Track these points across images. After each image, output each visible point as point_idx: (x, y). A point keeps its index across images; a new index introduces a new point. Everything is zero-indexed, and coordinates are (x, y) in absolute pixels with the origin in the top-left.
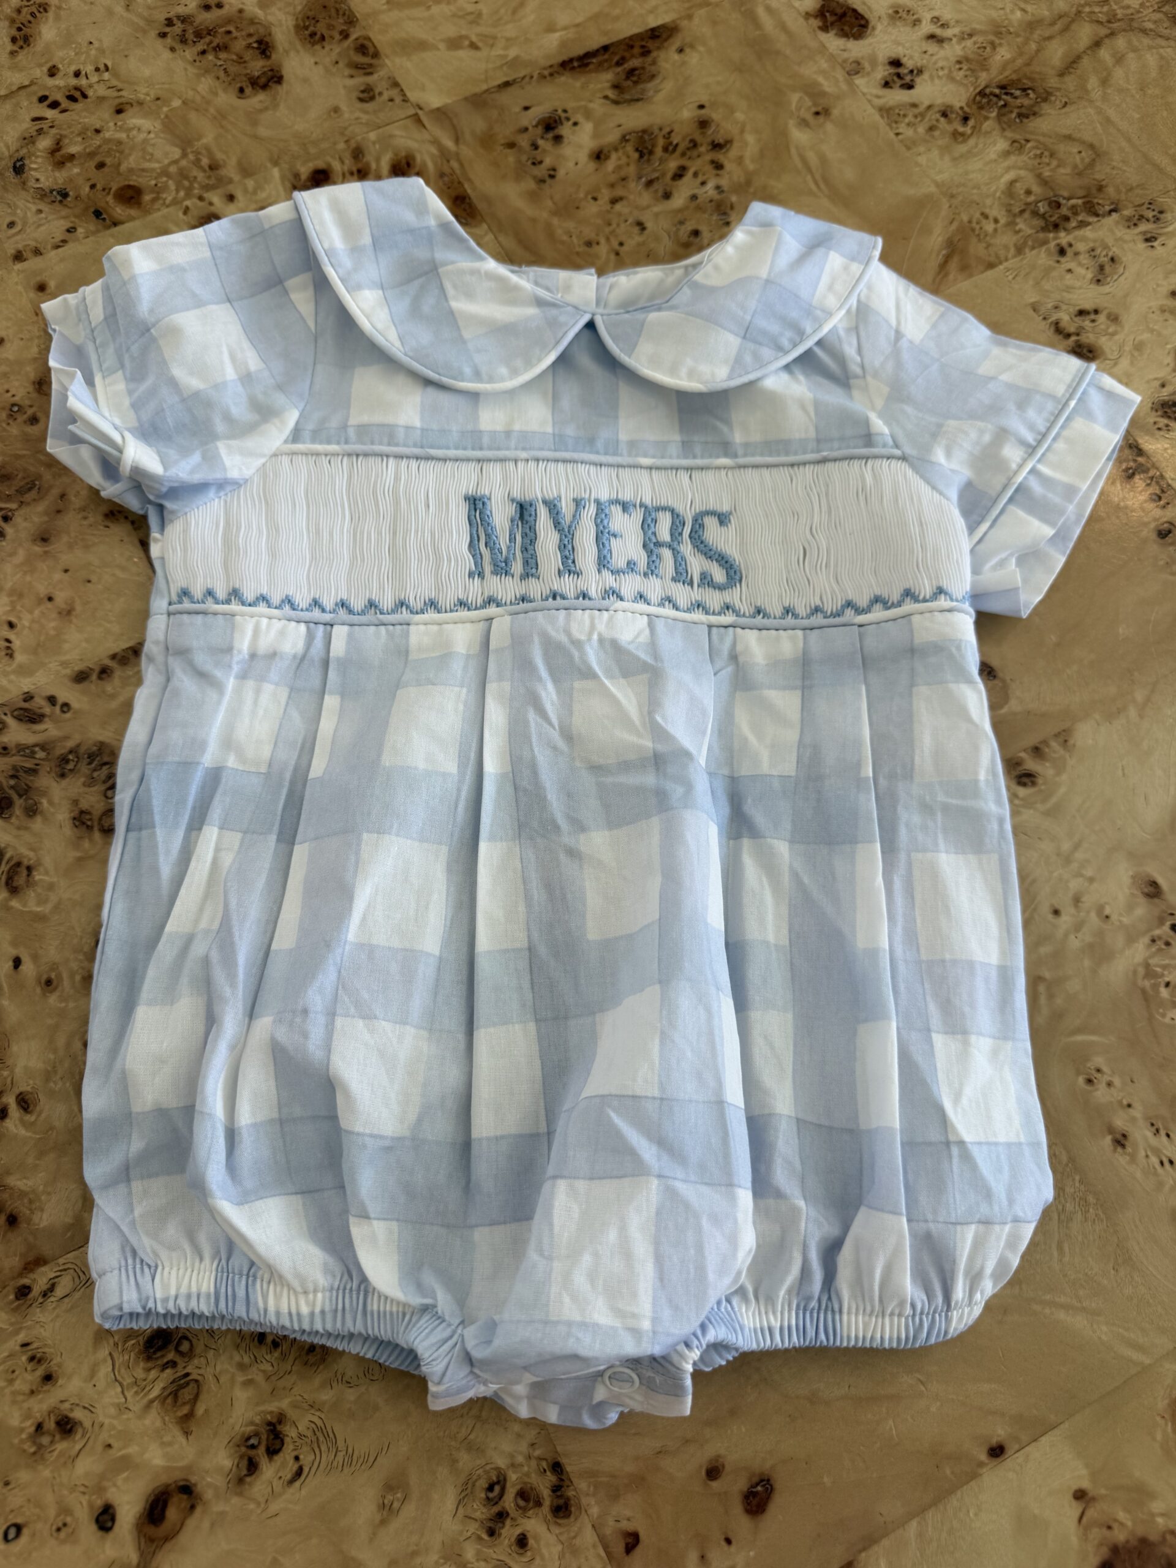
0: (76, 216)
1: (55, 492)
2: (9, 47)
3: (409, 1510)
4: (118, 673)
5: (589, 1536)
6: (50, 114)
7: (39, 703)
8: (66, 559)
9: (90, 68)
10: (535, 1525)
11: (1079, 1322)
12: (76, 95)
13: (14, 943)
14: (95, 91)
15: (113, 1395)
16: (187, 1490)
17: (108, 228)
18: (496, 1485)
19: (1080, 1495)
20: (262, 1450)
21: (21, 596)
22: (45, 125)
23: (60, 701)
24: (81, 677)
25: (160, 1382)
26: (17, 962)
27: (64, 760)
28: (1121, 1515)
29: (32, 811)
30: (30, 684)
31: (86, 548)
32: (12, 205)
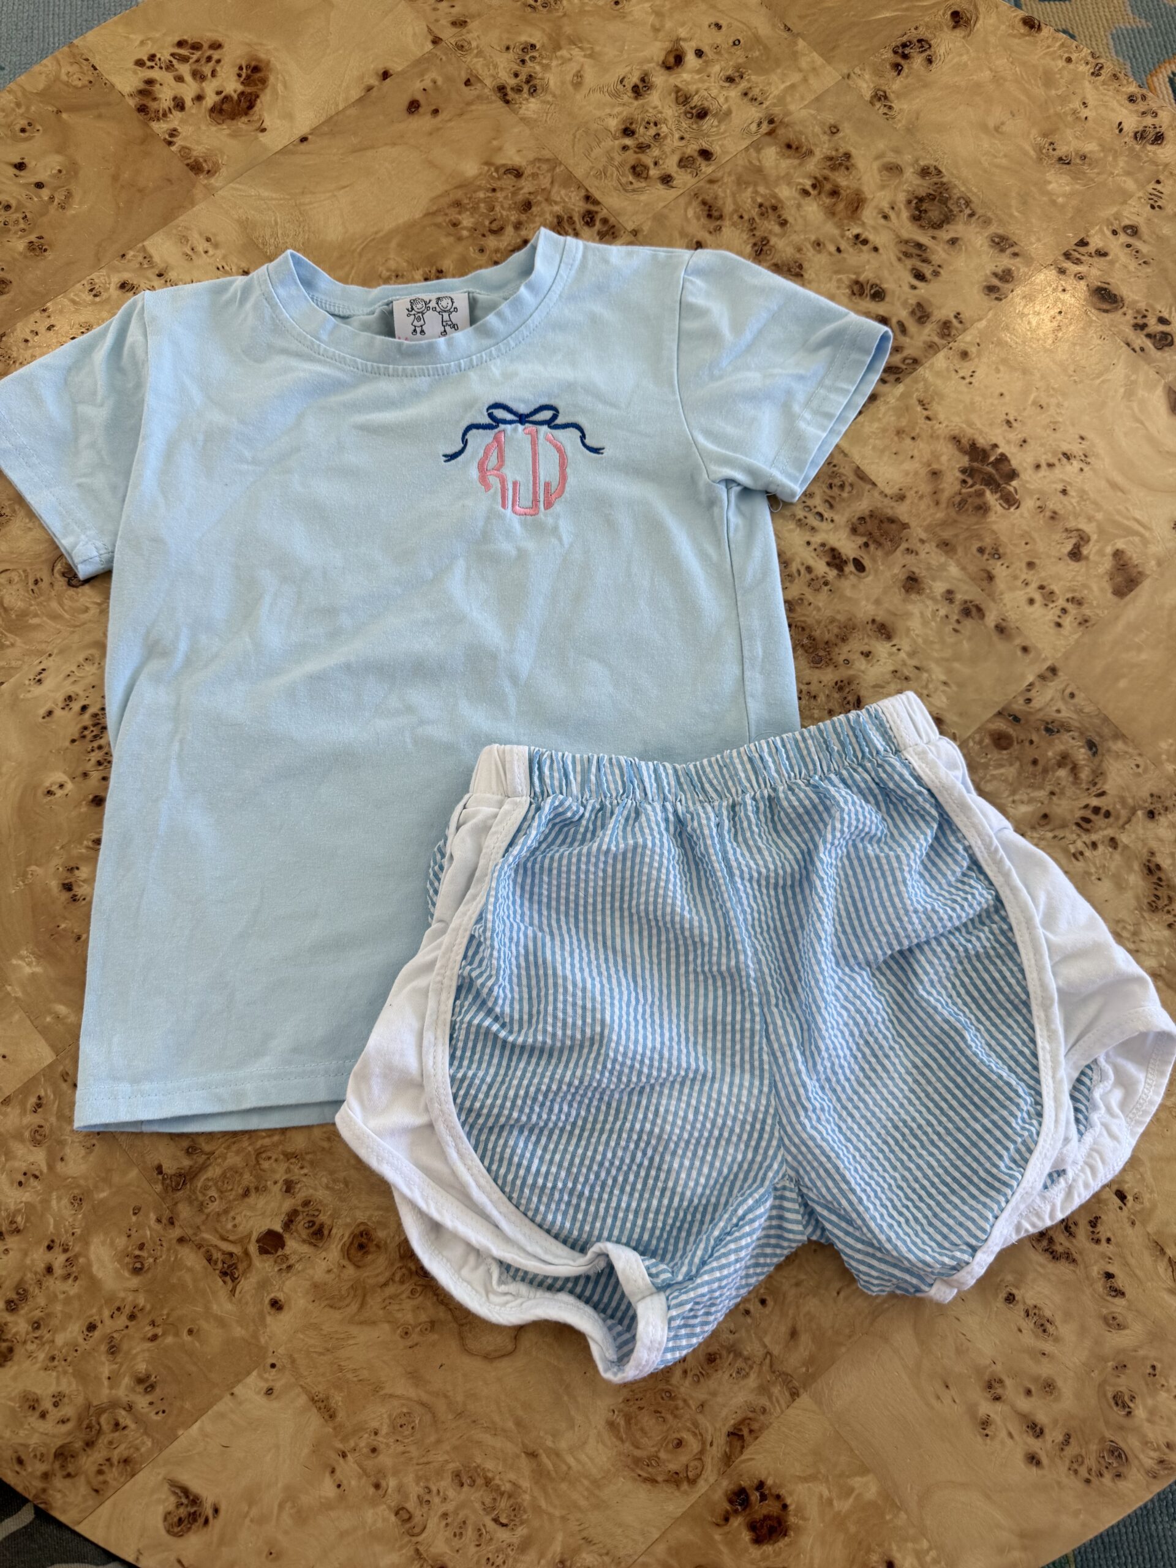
0: (1030, 713)
1: (943, 505)
2: (1158, 859)
3: (569, 78)
5: (488, 82)
6: (1095, 802)
8: (915, 465)
9: (1088, 853)
10: (512, 82)
11: (266, 194)
12: (1084, 824)
13: (845, 259)
14: (1072, 832)
15: (714, 92)
16: (669, 68)
17: (1004, 709)
18: (533, 91)
19: (264, 130)
20: (641, 85)
21: (932, 436)
22: (1094, 790)
24: (874, 397)
25: (695, 101)
26: (839, 250)
28: (243, 126)
30: (900, 388)
31: (907, 474)
32: (1079, 711)
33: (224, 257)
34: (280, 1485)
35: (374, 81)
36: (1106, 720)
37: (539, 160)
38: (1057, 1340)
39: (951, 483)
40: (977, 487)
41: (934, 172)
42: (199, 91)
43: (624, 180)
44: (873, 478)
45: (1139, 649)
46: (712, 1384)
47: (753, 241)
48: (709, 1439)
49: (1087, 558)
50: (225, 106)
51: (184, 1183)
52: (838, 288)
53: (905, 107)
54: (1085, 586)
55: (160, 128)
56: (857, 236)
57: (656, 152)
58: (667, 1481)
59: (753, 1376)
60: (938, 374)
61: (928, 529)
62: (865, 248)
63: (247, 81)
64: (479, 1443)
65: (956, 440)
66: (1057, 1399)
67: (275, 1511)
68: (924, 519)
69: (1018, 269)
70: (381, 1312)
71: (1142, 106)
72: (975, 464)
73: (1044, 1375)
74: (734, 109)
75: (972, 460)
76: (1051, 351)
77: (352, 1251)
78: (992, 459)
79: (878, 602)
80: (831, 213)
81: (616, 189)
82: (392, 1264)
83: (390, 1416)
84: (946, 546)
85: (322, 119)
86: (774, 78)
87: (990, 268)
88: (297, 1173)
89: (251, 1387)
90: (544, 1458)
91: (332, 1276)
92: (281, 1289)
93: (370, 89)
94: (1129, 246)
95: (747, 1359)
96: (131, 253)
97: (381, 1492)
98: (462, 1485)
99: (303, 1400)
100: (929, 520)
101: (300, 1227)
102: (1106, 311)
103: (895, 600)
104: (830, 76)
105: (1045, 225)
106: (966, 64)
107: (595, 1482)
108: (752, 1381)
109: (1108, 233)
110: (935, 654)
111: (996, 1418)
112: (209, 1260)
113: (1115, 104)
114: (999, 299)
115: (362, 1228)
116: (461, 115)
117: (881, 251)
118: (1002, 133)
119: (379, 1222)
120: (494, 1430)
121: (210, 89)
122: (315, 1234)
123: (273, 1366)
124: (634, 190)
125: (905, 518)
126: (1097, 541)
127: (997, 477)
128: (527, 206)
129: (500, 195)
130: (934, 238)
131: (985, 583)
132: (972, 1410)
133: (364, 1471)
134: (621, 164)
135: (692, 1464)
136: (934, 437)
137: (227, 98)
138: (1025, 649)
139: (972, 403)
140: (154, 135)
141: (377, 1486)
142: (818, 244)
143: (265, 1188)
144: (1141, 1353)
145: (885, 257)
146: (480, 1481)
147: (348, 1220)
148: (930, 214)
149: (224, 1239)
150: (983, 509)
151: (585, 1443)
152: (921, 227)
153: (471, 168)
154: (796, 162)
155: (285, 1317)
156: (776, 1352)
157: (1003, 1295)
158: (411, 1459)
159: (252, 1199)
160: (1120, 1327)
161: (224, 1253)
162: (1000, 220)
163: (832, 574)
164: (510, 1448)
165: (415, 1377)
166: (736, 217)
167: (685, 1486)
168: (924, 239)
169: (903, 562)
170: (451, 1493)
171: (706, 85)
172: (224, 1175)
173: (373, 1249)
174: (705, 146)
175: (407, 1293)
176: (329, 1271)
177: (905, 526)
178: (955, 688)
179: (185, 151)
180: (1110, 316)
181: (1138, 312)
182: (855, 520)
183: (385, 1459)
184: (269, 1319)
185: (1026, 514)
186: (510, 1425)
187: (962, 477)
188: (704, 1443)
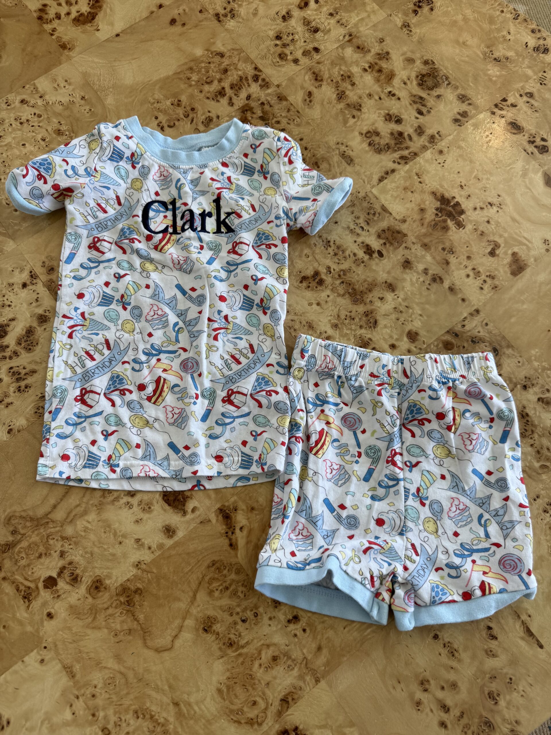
0: (464, 332)
1: (425, 226)
3: (251, 11)
4: (383, 174)
5: (210, 11)
7: (403, 162)
10: (223, 12)
13: (383, 103)
15: (323, 20)
16: (301, 8)
17: (450, 330)
18: (233, 16)
19: (98, 30)
20: (286, 16)
21: (422, 191)
23: (396, 164)
24: (393, 171)
25: (313, 24)
26: (380, 98)
27: (389, 148)
28: (88, 28)
29: (392, 134)
30: (407, 167)
31: (408, 209)
32: (490, 332)
33: (73, 90)
34: (43, 711)
35: (155, 9)
36: (504, 337)
37: (233, 49)
38: (459, 661)
39: (430, 215)
40: (444, 217)
41: (431, 63)
42: (68, 11)
43: (274, 61)
44: (390, 210)
45: (523, 303)
46: (274, 672)
47: (337, 92)
48: (270, 702)
49: (498, 255)
50: (80, 18)
51: (9, 549)
52: (379, 117)
53: (418, 31)
54: (496, 269)
55: (48, 27)
56: (390, 92)
57: (292, 48)
58: (246, 723)
59: (296, 669)
60: (427, 161)
61: (418, 237)
62: (393, 98)
63: (93, 7)
64: (149, 696)
65: (434, 193)
66: (458, 693)
67: (39, 725)
68: (415, 232)
69: (471, 111)
70: (104, 623)
71: (538, 35)
72: (443, 206)
73: (452, 680)
74: (332, 28)
75: (441, 204)
76: (485, 152)
77: (92, 590)
78: (452, 204)
79: (389, 273)
80: (378, 80)
81: (270, 65)
82: (112, 598)
83: (103, 678)
84: (425, 246)
85: (128, 26)
86: (353, 14)
87: (456, 110)
88: (67, 547)
89: (32, 659)
90: (182, 705)
91: (80, 602)
92: (53, 608)
93: (152, 12)
94: (528, 102)
95: (294, 660)
96: (28, 86)
97: (95, 718)
98: (138, 718)
99: (59, 666)
100: (418, 233)
101: (66, 576)
102: (514, 134)
103: (398, 272)
104: (382, 15)
105: (485, 91)
106: (450, 11)
107: (208, 721)
108: (295, 672)
109: (518, 96)
110: (417, 300)
111: (425, 701)
112: (18, 590)
113: (524, 34)
114: (459, 125)
115: (98, 578)
116: (196, 26)
117: (402, 100)
118: (466, 45)
119: (107, 576)
120: (157, 689)
121: (74, 10)
122: (73, 579)
123: (45, 648)
124: (279, 66)
125: (405, 231)
126: (504, 247)
127: (454, 213)
128: (226, 71)
129: (212, 65)
130: (428, 94)
131: (444, 266)
132: (411, 696)
133: (88, 707)
134: (274, 53)
135: (261, 715)
136: (422, 192)
137: (82, 15)
138: (463, 300)
139: (443, 176)
140: (44, 31)
141: (93, 715)
142: (370, 95)
143: (50, 554)
144: (505, 671)
145: (403, 103)
146: (148, 716)
147: (91, 573)
148: (428, 83)
149: (26, 579)
150: (446, 229)
151: (205, 700)
152: (423, 89)
153: (199, 52)
154: (362, 55)
155: (53, 622)
156: (309, 658)
157: (432, 635)
158: (113, 702)
159: (42, 560)
160: (494, 656)
161: (25, 587)
162: (463, 88)
163: (367, 257)
164: (165, 700)
165: (118, 657)
166: (329, 80)
167: (256, 726)
168: (424, 95)
169: (403, 253)
170: (132, 722)
171: (319, 17)
172: (29, 546)
173: (103, 589)
174: (316, 45)
175: (118, 614)
176: (79, 600)
177: (405, 235)
178: (425, 318)
179: (59, 38)
180: (517, 136)
181: (531, 135)
182: (379, 231)
183: (99, 701)
184: (45, 623)
185: (468, 232)
186: (166, 687)
187: (436, 212)
188: (267, 703)
